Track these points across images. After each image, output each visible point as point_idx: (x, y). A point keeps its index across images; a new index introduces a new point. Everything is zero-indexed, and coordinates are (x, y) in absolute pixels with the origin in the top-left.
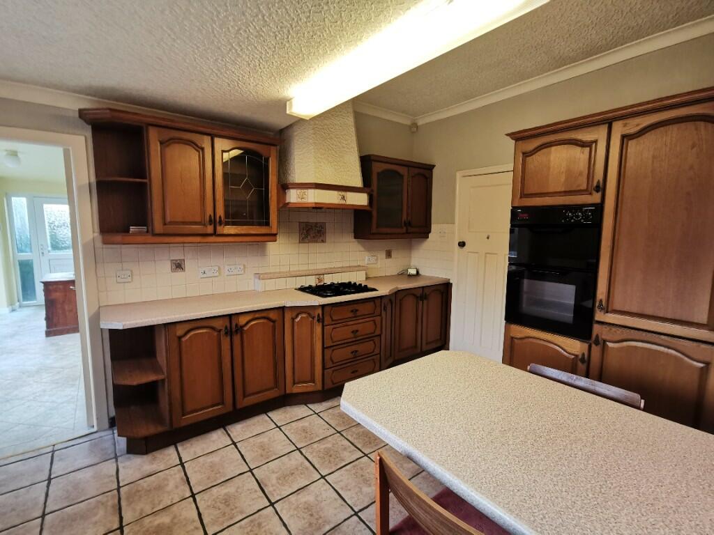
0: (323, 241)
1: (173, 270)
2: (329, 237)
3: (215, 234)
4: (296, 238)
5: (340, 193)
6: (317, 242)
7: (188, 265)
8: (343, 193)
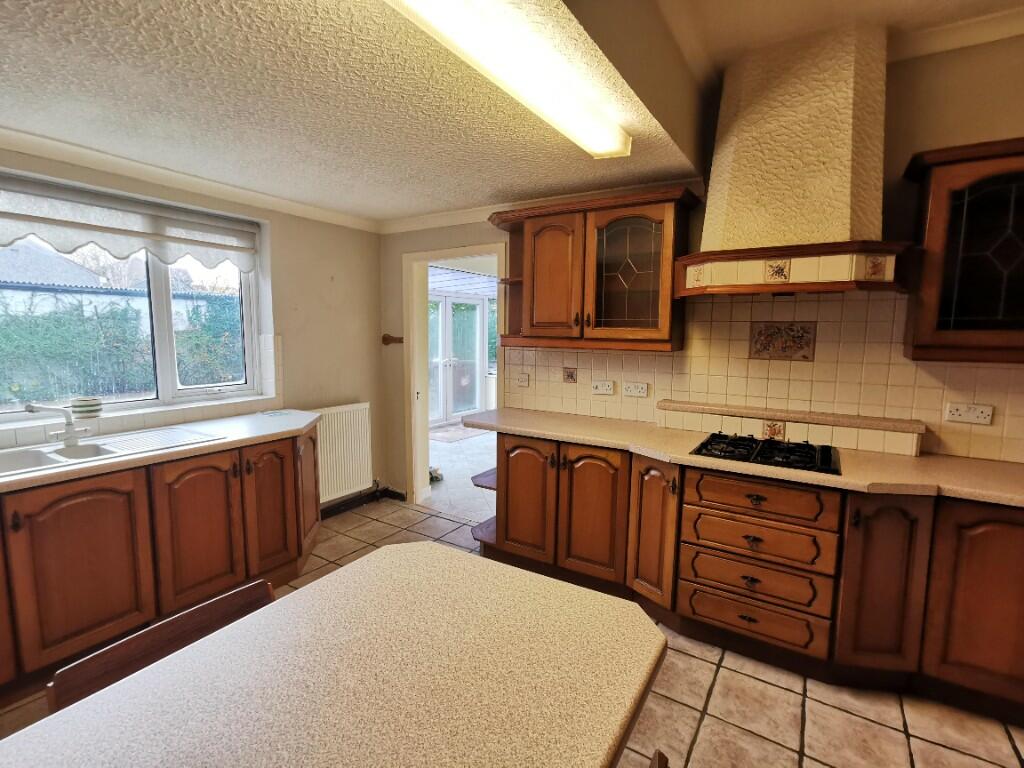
0: (805, 358)
1: (565, 380)
2: (820, 349)
3: (582, 337)
4: (744, 349)
5: (772, 263)
6: (790, 359)
7: (581, 376)
8: (780, 262)
